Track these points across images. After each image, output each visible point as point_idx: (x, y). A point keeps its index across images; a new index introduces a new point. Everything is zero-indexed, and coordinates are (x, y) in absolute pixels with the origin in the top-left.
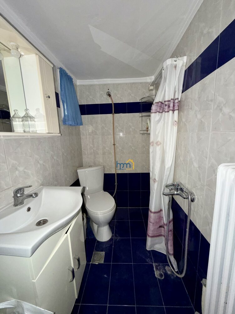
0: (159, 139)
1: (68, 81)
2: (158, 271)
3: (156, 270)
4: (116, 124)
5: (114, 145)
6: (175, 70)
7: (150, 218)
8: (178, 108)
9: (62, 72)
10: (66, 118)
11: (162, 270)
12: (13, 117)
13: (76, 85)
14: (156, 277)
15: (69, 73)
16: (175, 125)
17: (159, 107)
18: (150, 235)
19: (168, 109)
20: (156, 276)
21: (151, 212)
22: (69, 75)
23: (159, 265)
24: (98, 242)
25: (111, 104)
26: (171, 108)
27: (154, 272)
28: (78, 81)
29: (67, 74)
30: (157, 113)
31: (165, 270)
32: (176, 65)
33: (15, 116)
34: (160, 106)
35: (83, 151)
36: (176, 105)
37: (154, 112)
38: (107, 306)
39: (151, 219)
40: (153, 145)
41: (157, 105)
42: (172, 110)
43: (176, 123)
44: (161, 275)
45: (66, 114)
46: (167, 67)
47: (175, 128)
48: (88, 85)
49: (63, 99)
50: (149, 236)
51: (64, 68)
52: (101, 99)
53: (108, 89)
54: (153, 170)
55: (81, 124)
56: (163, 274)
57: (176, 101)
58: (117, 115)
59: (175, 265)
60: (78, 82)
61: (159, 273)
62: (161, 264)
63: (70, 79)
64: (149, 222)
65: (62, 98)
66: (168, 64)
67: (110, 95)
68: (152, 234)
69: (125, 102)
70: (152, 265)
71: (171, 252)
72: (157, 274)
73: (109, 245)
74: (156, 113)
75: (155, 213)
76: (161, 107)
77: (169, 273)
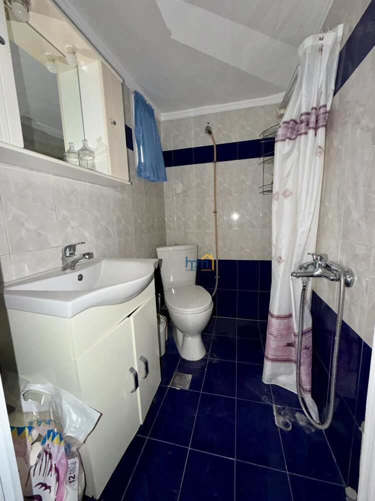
0: (290, 186)
1: (146, 112)
2: (281, 417)
3: (277, 416)
4: (219, 178)
5: (215, 212)
6: (320, 55)
7: (270, 327)
8: (324, 123)
9: (139, 98)
10: (142, 167)
11: (288, 416)
12: (69, 152)
13: (159, 122)
14: (276, 426)
15: (149, 101)
16: (319, 154)
17: (290, 130)
18: (270, 357)
19: (306, 128)
20: (276, 424)
21: (272, 316)
22: (148, 104)
23: (284, 409)
24: (183, 360)
25: (213, 146)
26: (312, 125)
27: (274, 418)
28: (162, 114)
29: (146, 101)
30: (287, 140)
31: (295, 418)
32: (323, 46)
33: (70, 151)
34: (292, 128)
35: (168, 224)
36: (321, 117)
37: (280, 138)
38: (188, 449)
39: (273, 328)
40: (278, 199)
41: (287, 128)
42: (313, 128)
43: (320, 150)
44: (286, 425)
45: (143, 161)
46: (305, 53)
47: (319, 161)
48: (177, 120)
49: (138, 138)
50: (267, 358)
51: (142, 92)
52: (196, 140)
53: (208, 123)
54: (276, 243)
55: (165, 179)
56: (290, 424)
57: (322, 111)
58: (221, 165)
59: (314, 411)
60: (162, 116)
61: (283, 420)
62: (287, 408)
63: (150, 111)
64: (267, 334)
65: (136, 137)
66: (307, 47)
67: (209, 132)
68: (273, 355)
69: (234, 141)
70: (272, 407)
71: (307, 386)
72: (278, 420)
73: (200, 367)
74: (284, 140)
75: (278, 317)
76: (294, 130)
77: (302, 423)
